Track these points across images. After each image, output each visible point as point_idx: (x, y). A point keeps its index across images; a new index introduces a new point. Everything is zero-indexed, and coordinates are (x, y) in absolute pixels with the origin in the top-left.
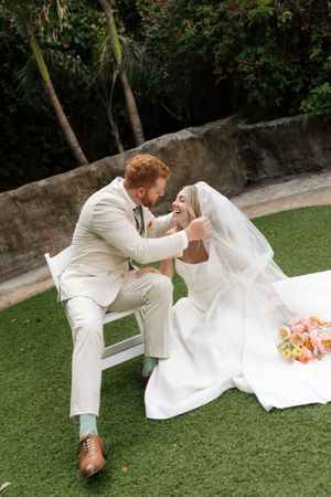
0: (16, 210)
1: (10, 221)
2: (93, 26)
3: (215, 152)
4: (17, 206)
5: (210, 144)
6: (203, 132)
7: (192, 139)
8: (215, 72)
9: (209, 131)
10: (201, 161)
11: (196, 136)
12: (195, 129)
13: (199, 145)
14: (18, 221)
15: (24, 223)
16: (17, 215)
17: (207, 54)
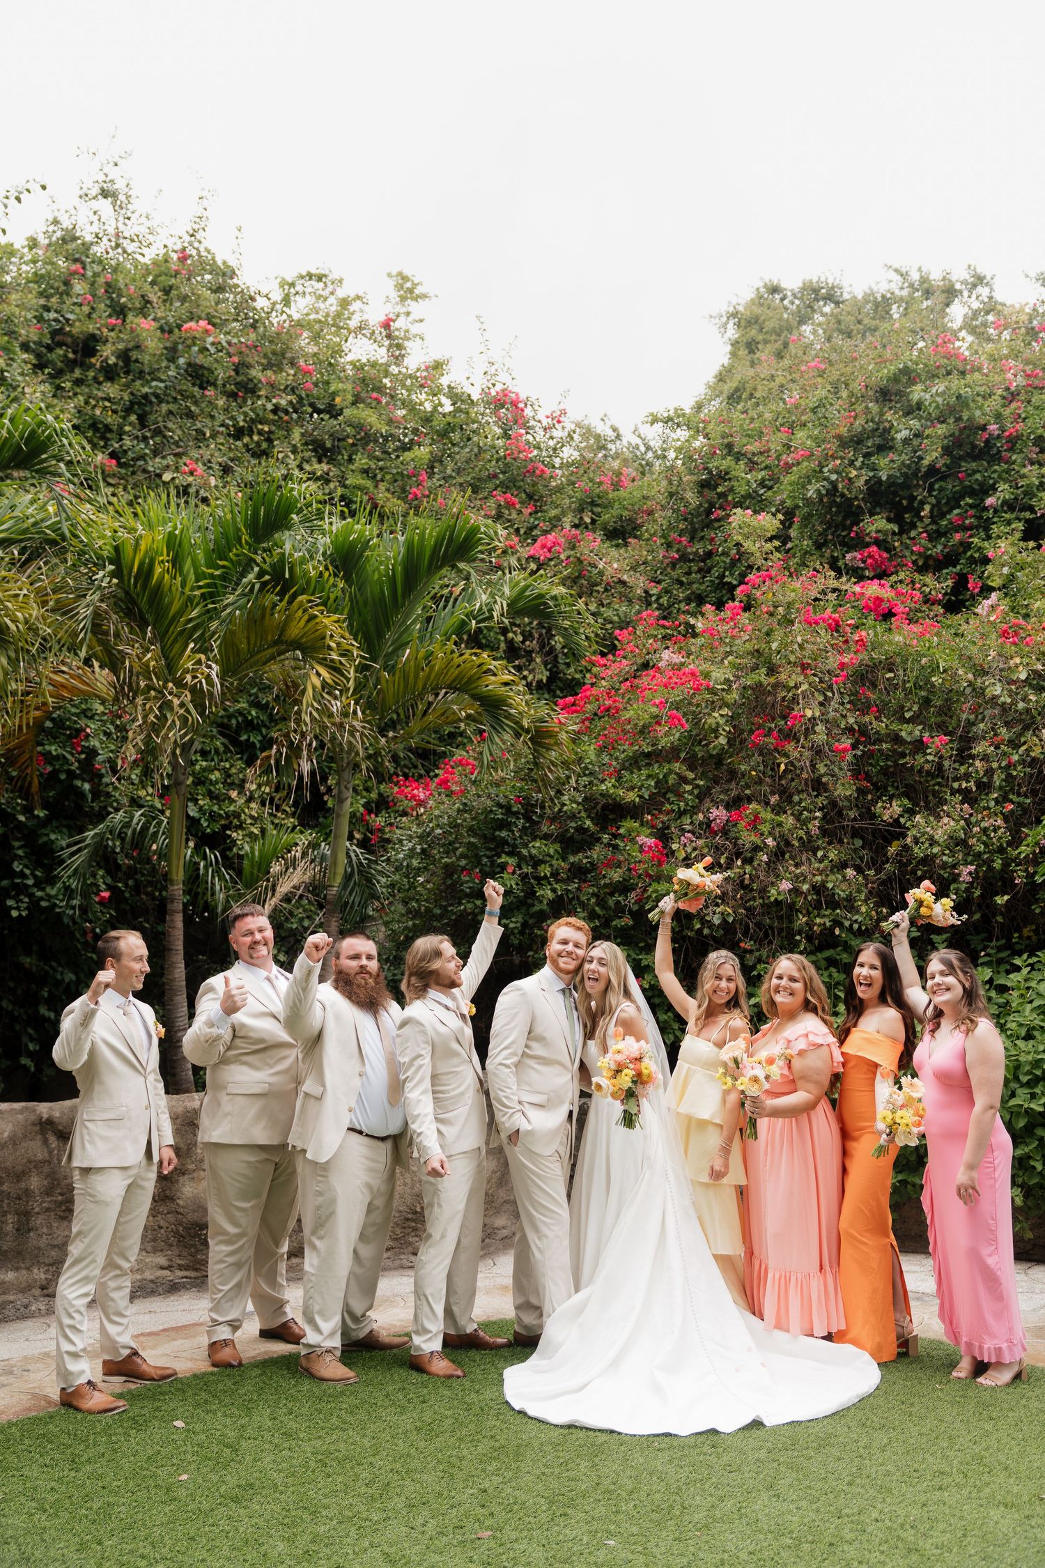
0: (41, 1154)
1: (20, 1176)
2: (234, 794)
4: (45, 1142)
14: (35, 1182)
15: (48, 1192)
16: (38, 1165)
17: (522, 933)
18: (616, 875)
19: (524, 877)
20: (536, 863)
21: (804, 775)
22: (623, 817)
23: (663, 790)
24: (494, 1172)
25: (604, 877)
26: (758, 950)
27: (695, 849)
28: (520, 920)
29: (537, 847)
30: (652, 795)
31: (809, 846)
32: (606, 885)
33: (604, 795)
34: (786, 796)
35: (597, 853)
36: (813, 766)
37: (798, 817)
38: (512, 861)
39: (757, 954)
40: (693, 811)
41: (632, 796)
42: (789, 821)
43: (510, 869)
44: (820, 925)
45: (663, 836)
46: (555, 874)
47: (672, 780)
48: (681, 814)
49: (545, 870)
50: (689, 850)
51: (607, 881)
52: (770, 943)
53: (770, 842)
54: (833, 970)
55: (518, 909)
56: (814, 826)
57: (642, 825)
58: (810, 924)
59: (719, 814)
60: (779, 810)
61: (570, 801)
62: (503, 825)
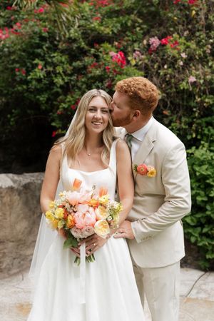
3: (30, 210)
5: (27, 198)
6: (23, 183)
7: (11, 189)
8: (53, 124)
9: (29, 184)
10: (13, 216)
11: (15, 186)
12: (16, 177)
13: (16, 198)
17: (47, 103)
18: (98, 72)
19: (48, 73)
20: (55, 65)
21: (201, 23)
22: (103, 42)
23: (125, 29)
24: (26, 228)
25: (91, 73)
26: (171, 116)
27: (140, 60)
28: (46, 96)
29: (57, 57)
30: (119, 31)
31: (203, 60)
32: (92, 78)
33: (93, 30)
34: (192, 33)
35: (88, 60)
36: (207, 18)
37: (198, 43)
38: (41, 63)
39: (171, 118)
40: (140, 41)
41: (107, 31)
42: (193, 45)
43: (40, 67)
44: (207, 103)
45: (125, 53)
46: (65, 72)
47: (129, 24)
48: (134, 41)
49: (59, 69)
50: (137, 61)
51: (92, 74)
52: (178, 112)
53: (184, 55)
54: (210, 127)
55: (46, 91)
56: (208, 49)
57: (112, 46)
58: (202, 102)
59: (155, 41)
60: (188, 39)
61: (73, 33)
62: (39, 46)
